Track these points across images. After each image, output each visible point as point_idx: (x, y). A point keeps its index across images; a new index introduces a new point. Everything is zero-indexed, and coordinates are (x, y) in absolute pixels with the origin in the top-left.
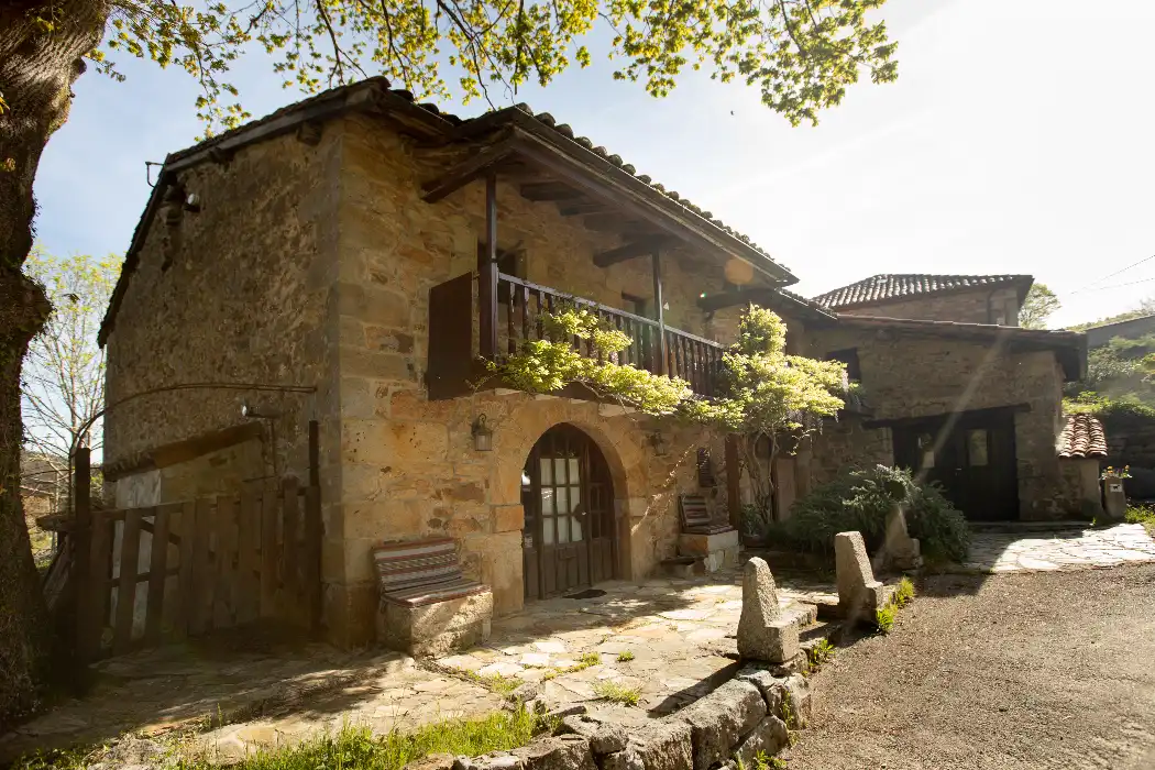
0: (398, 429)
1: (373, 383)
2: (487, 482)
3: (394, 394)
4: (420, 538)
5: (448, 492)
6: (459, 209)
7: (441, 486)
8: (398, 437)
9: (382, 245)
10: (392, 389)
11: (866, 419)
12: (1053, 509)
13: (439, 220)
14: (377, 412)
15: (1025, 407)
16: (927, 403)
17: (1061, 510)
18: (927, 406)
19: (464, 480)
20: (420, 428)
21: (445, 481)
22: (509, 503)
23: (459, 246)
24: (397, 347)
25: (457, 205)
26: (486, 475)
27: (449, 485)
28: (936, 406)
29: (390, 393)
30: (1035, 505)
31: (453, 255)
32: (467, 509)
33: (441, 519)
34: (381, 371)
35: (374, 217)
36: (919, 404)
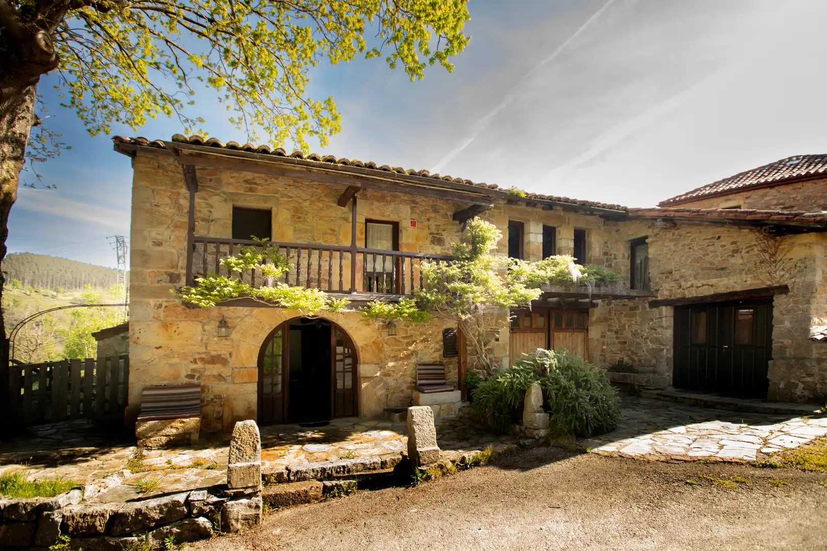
0: (165, 326)
1: (152, 302)
2: (231, 354)
3: (166, 307)
4: (180, 384)
5: (202, 359)
6: (218, 192)
7: (197, 356)
8: (167, 330)
9: (160, 223)
10: (164, 304)
11: (651, 299)
12: (799, 391)
13: (203, 201)
14: (154, 317)
15: (784, 289)
16: (699, 284)
17: (806, 393)
18: (698, 287)
19: (213, 353)
20: (182, 325)
21: (199, 353)
22: (247, 366)
23: (216, 215)
24: (168, 281)
25: (215, 189)
26: (231, 350)
27: (203, 356)
28: (706, 287)
29: (163, 306)
30: (782, 386)
31: (212, 221)
32: (215, 369)
33: (196, 374)
34: (155, 294)
35: (154, 208)
36: (692, 286)
